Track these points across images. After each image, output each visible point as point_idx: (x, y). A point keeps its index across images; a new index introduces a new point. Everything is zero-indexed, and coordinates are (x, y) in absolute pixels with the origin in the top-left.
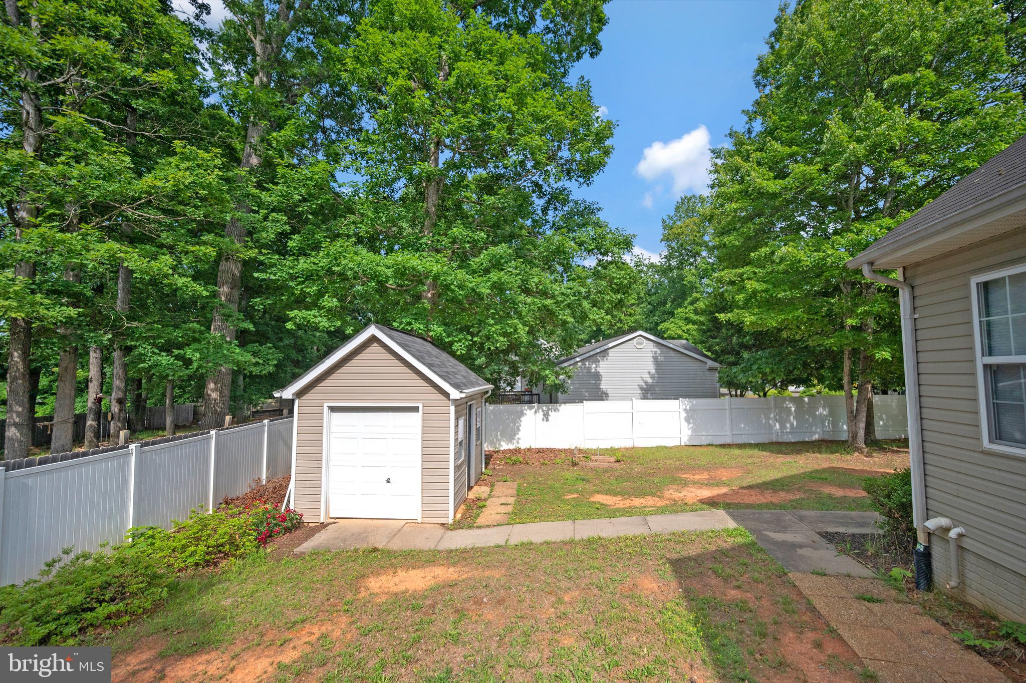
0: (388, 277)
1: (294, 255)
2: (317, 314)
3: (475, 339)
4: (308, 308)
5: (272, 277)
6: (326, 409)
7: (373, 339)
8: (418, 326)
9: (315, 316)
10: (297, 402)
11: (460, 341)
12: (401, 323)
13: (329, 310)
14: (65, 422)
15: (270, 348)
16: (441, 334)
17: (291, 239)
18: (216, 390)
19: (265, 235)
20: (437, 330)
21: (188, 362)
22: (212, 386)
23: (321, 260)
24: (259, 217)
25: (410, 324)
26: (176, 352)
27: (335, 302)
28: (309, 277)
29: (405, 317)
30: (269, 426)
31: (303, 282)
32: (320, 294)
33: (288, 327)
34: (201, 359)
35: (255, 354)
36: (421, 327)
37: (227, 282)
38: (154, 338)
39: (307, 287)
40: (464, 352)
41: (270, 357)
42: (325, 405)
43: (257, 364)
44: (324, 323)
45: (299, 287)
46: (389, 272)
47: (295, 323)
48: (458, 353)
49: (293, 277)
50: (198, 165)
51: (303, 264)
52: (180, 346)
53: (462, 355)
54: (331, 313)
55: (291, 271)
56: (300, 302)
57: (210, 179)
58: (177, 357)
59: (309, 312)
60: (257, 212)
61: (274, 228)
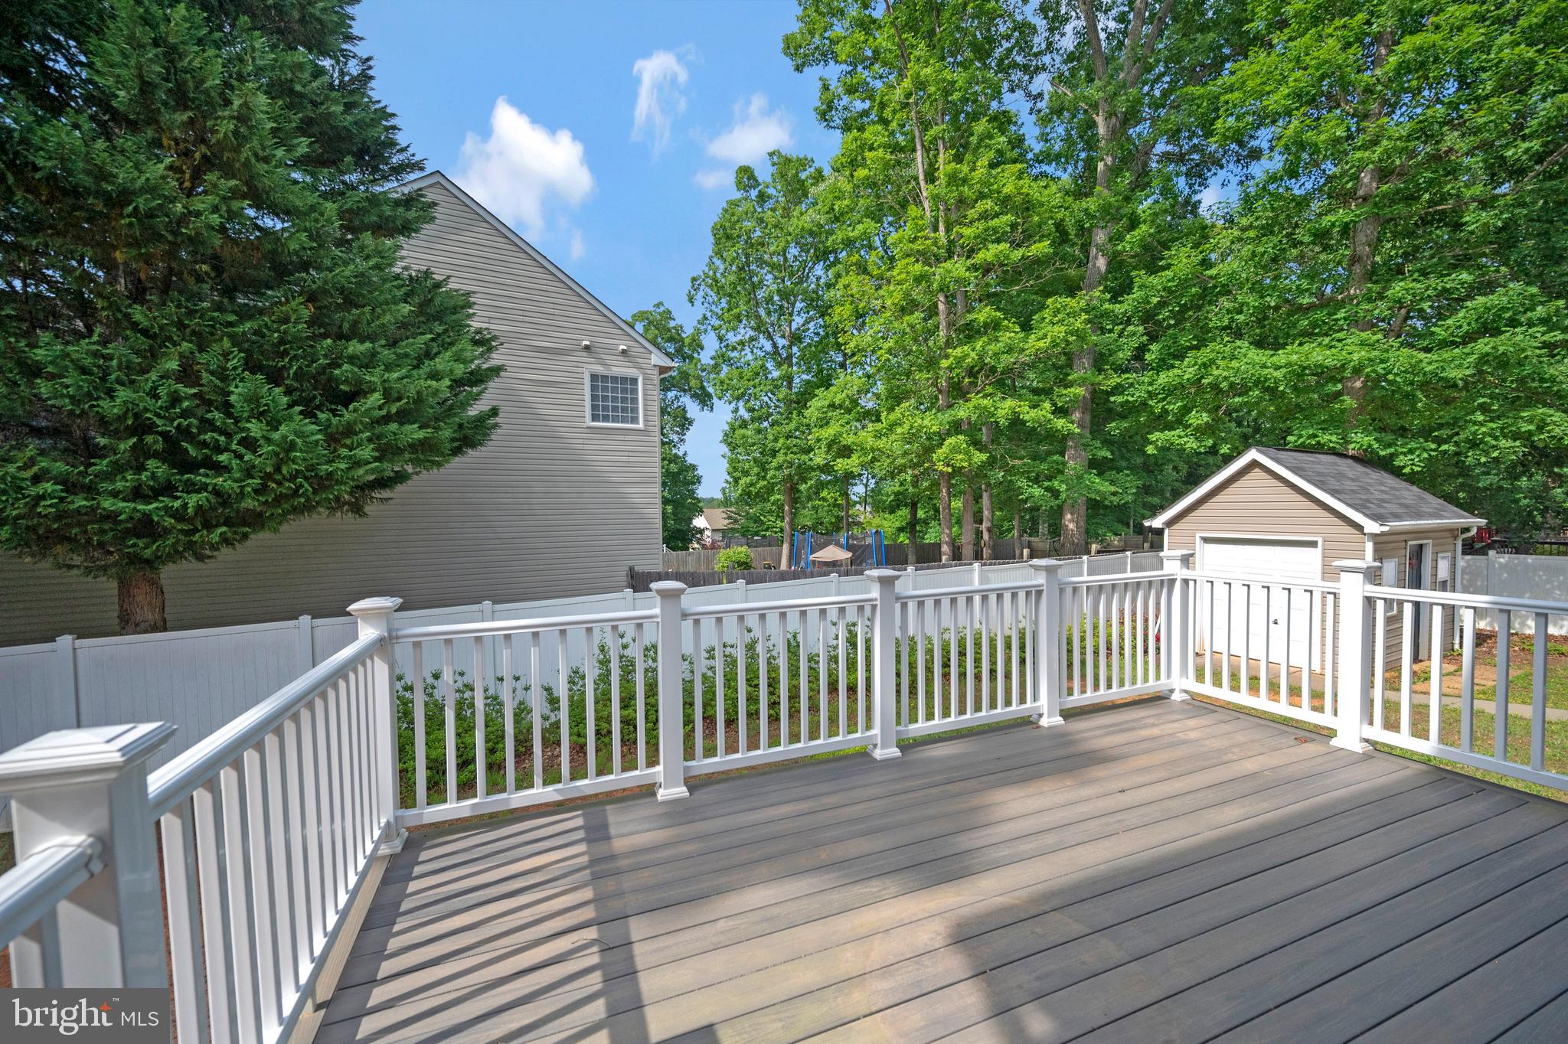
0: (1277, 381)
1: (1152, 369)
2: (1182, 434)
3: (1444, 447)
4: (1171, 428)
5: (1131, 399)
6: (1198, 540)
7: (1254, 464)
8: (1330, 438)
9: (1180, 437)
10: (1166, 531)
11: (1411, 451)
12: (1300, 436)
13: (1197, 429)
14: (969, 543)
15: (1127, 475)
16: (1370, 446)
17: (1149, 350)
18: (1072, 521)
19: (1121, 356)
20: (1361, 440)
21: (1056, 494)
22: (1069, 516)
23: (1186, 370)
24: (1114, 335)
25: (1314, 436)
26: (1046, 484)
27: (1205, 417)
28: (1170, 391)
29: (1306, 428)
30: (1132, 558)
31: (1164, 399)
32: (1186, 410)
33: (1149, 452)
34: (1067, 490)
35: (1113, 482)
36: (1334, 438)
37: (1079, 407)
38: (1028, 472)
39: (1169, 403)
40: (1416, 469)
41: (1128, 485)
42: (1198, 535)
43: (1114, 494)
44: (1191, 444)
45: (1160, 405)
46: (1278, 374)
47: (1156, 447)
48: (1407, 470)
49: (1151, 395)
50: (1068, 314)
51: (1163, 378)
52: (1050, 478)
53: (1413, 472)
54: (1201, 432)
55: (1150, 389)
56: (1162, 422)
57: (1078, 325)
58: (1047, 489)
59: (1173, 433)
60: (1111, 331)
61: (1131, 344)
